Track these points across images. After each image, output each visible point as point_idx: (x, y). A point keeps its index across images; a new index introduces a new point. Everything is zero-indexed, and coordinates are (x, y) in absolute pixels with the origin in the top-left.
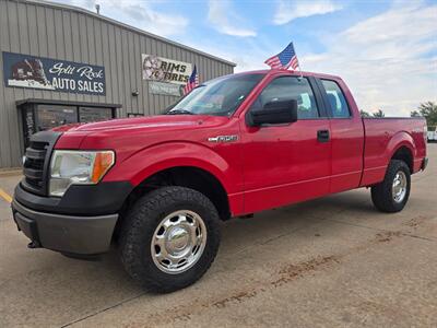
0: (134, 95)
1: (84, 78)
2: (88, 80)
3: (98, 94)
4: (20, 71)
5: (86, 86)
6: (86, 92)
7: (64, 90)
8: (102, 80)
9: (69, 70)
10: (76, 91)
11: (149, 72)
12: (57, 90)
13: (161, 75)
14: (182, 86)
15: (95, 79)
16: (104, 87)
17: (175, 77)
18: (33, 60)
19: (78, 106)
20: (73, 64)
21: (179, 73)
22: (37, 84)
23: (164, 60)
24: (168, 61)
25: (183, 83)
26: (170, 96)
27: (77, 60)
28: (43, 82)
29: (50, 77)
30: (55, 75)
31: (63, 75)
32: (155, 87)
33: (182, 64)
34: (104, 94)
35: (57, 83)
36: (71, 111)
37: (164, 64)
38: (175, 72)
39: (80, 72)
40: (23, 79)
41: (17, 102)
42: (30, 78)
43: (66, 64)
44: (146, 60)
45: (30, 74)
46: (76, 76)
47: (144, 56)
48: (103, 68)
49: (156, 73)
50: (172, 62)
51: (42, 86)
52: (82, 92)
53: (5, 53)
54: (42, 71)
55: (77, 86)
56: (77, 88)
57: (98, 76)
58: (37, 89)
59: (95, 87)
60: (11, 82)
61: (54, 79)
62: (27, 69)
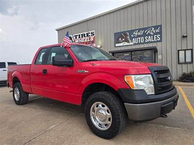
0: (184, 37)
1: (149, 35)
2: (151, 35)
3: (157, 41)
4: (120, 39)
5: (150, 39)
6: (150, 42)
7: (138, 44)
8: (160, 33)
9: (141, 33)
10: (144, 43)
12: (135, 44)
15: (155, 34)
16: (161, 37)
18: (125, 33)
19: (131, 51)
22: (126, 44)
27: (146, 26)
28: (129, 42)
29: (132, 40)
30: (134, 37)
31: (138, 36)
34: (161, 41)
35: (135, 41)
39: (147, 32)
40: (121, 43)
42: (124, 41)
43: (139, 30)
45: (123, 40)
46: (144, 35)
48: (161, 26)
51: (128, 44)
52: (148, 43)
53: (115, 33)
54: (128, 37)
55: (145, 40)
56: (144, 41)
57: (158, 31)
58: (126, 46)
59: (155, 38)
60: (117, 45)
61: (134, 39)
62: (122, 38)
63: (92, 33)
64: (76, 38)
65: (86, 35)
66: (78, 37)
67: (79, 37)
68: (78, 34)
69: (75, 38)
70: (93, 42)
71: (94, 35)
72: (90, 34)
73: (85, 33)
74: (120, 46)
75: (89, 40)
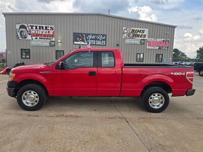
0: (118, 45)
1: (99, 40)
3: (103, 45)
4: (78, 39)
5: (99, 43)
6: (99, 45)
7: (91, 44)
8: (105, 40)
9: (94, 37)
10: (96, 45)
11: (126, 35)
13: (131, 35)
14: (142, 40)
15: (103, 40)
16: (106, 43)
17: (138, 36)
18: (82, 34)
20: (95, 35)
21: (140, 34)
22: (83, 43)
23: (134, 29)
24: (135, 29)
25: (142, 38)
26: (134, 44)
27: (97, 33)
28: (85, 42)
29: (87, 40)
30: (89, 39)
31: (92, 39)
33: (142, 29)
34: (105, 45)
37: (133, 30)
38: (138, 33)
39: (97, 37)
40: (78, 41)
42: (81, 41)
43: (93, 35)
44: (125, 30)
46: (96, 39)
47: (124, 28)
48: (106, 35)
49: (129, 35)
50: (137, 29)
52: (97, 45)
53: (74, 33)
54: (84, 38)
55: (96, 43)
57: (104, 38)
58: (83, 45)
59: (102, 43)
60: (75, 43)
62: (80, 38)
63: (51, 27)
64: (32, 28)
65: (44, 28)
66: (34, 28)
67: (36, 28)
68: (35, 25)
69: (30, 28)
70: (52, 36)
71: (53, 29)
72: (49, 28)
73: (44, 26)
74: (78, 44)
75: (47, 34)
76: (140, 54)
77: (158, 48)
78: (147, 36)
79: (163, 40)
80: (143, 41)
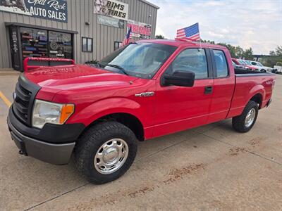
0: (87, 24)
1: (52, 9)
2: (55, 10)
3: (62, 21)
5: (54, 15)
6: (53, 19)
7: (38, 17)
8: (65, 11)
9: (42, 2)
10: (47, 18)
11: (98, 8)
12: (34, 16)
13: (107, 11)
14: (120, 20)
15: (60, 10)
16: (66, 16)
17: (116, 13)
19: (48, 30)
21: (119, 11)
22: (19, 11)
24: (112, 1)
25: (121, 18)
26: (111, 26)
28: (24, 10)
29: (28, 6)
30: (32, 5)
31: (38, 5)
32: (102, 19)
33: (121, 4)
34: (66, 22)
35: (33, 11)
36: (43, 33)
37: (109, 3)
38: (116, 9)
39: (50, 4)
40: (9, 6)
41: (5, 23)
42: (15, 6)
45: (14, 2)
46: (46, 7)
48: (66, 2)
49: (103, 9)
50: (115, 1)
51: (23, 12)
52: (51, 19)
54: (23, 1)
55: (47, 14)
56: (47, 16)
57: (62, 8)
58: (19, 14)
59: (60, 16)
61: (32, 8)
74: (9, 12)
76: (119, 43)
77: (139, 36)
78: (127, 16)
79: (145, 24)
80: (122, 24)
